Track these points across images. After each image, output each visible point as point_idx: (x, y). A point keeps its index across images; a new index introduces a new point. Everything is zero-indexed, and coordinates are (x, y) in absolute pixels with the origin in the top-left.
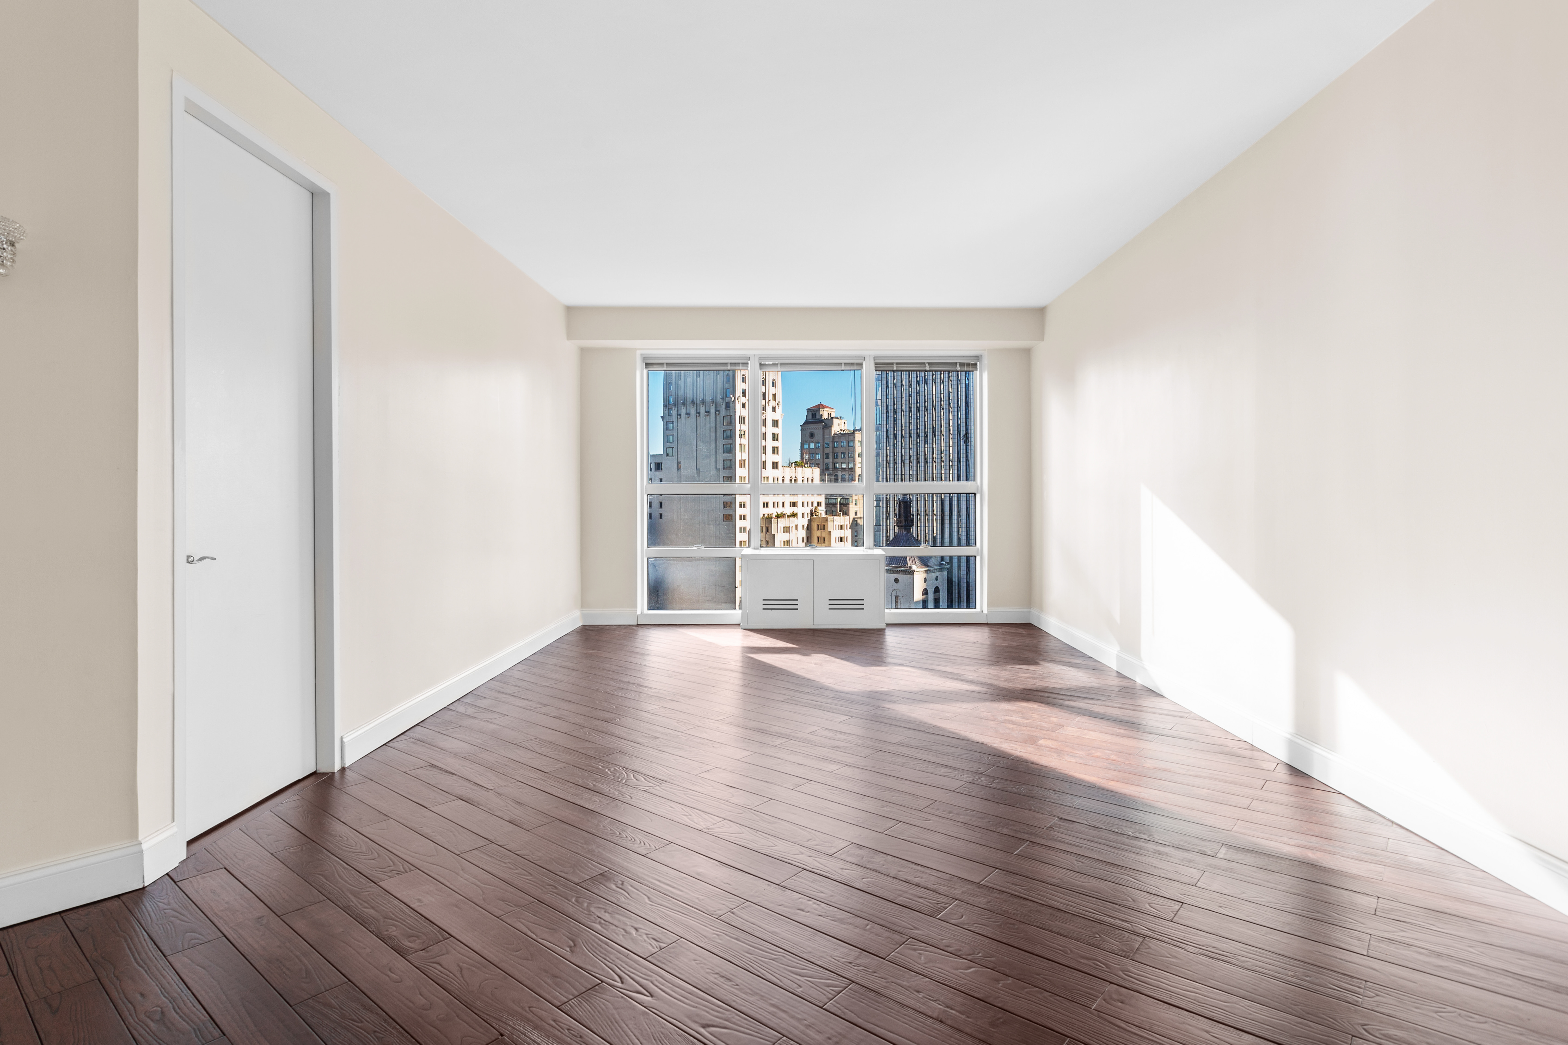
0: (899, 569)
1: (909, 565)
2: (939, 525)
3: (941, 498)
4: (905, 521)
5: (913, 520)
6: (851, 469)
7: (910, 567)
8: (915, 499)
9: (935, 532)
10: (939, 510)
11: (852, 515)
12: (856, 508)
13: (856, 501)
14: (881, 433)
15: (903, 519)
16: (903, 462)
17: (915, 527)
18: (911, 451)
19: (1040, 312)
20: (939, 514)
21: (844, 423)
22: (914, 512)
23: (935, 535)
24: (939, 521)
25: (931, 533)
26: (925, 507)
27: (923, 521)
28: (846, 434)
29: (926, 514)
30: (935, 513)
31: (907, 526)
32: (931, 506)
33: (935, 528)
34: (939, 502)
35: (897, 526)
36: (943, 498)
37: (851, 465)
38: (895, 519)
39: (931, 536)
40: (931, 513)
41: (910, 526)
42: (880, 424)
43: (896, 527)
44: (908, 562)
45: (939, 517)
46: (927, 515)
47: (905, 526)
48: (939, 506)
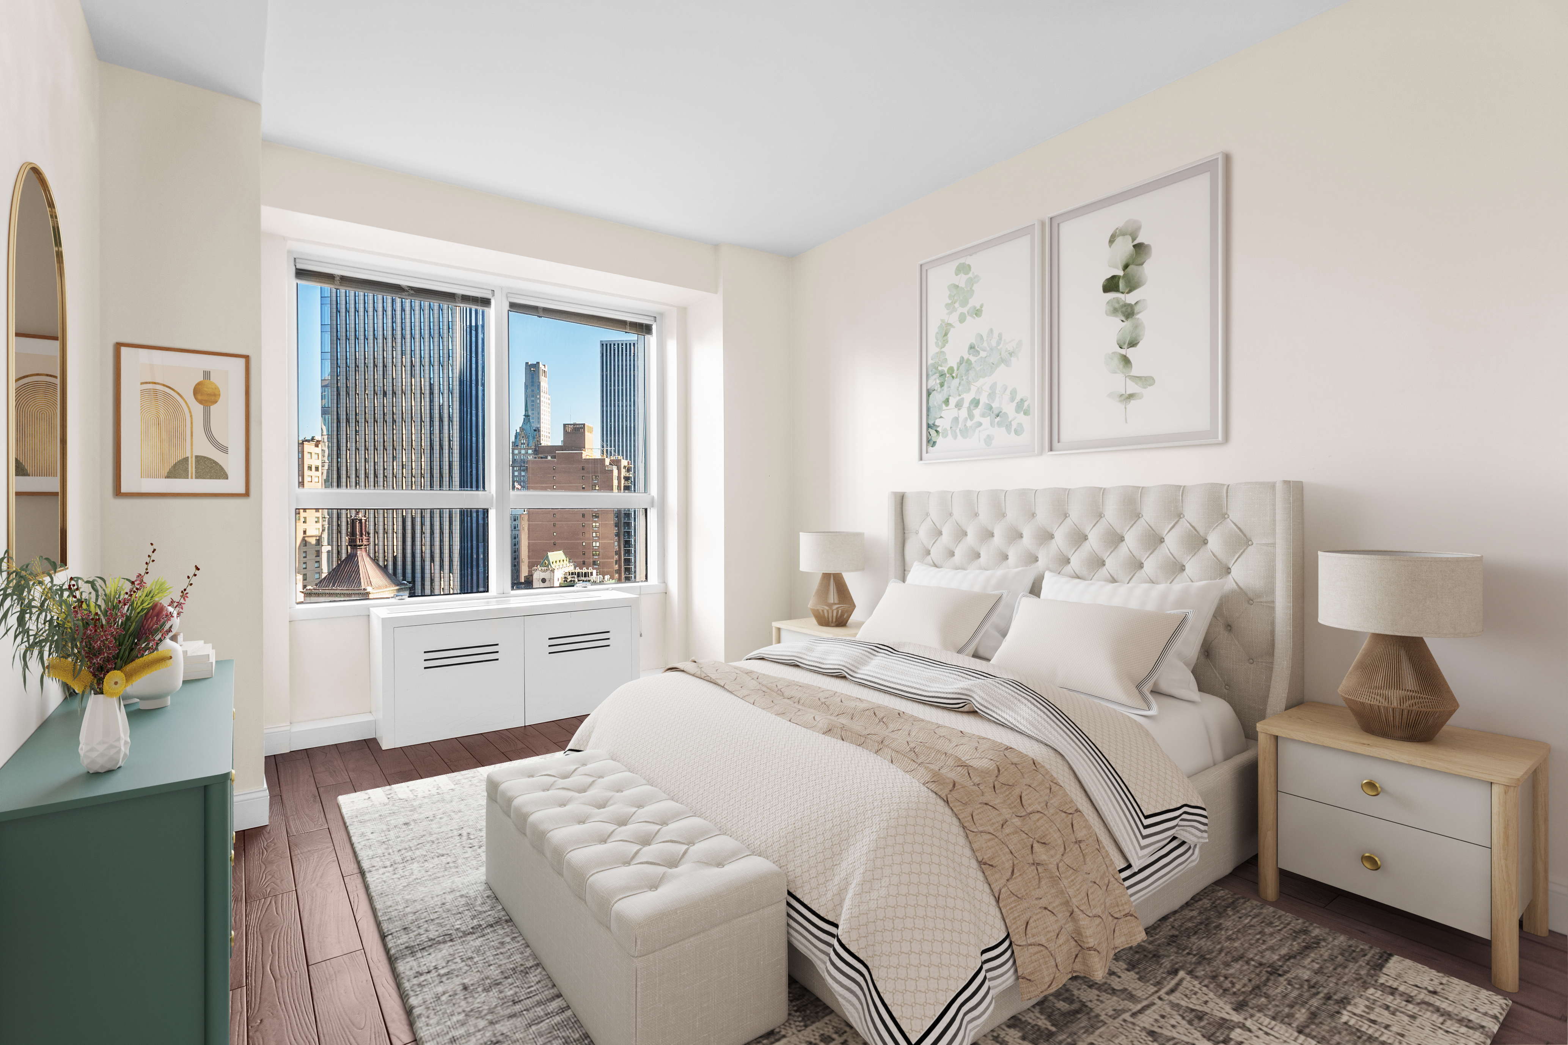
0: (351, 592)
1: (363, 587)
2: (400, 543)
3: (403, 516)
7: (364, 589)
9: (395, 551)
10: (400, 527)
12: (304, 526)
13: (305, 518)
20: (400, 531)
23: (395, 554)
24: (400, 539)
25: (390, 551)
26: (384, 524)
27: (390, 539)
29: (385, 532)
30: (395, 530)
32: (391, 523)
33: (395, 547)
34: (400, 519)
36: (404, 514)
39: (390, 555)
40: (390, 531)
43: (349, 547)
44: (362, 583)
45: (400, 535)
46: (387, 533)
48: (400, 523)
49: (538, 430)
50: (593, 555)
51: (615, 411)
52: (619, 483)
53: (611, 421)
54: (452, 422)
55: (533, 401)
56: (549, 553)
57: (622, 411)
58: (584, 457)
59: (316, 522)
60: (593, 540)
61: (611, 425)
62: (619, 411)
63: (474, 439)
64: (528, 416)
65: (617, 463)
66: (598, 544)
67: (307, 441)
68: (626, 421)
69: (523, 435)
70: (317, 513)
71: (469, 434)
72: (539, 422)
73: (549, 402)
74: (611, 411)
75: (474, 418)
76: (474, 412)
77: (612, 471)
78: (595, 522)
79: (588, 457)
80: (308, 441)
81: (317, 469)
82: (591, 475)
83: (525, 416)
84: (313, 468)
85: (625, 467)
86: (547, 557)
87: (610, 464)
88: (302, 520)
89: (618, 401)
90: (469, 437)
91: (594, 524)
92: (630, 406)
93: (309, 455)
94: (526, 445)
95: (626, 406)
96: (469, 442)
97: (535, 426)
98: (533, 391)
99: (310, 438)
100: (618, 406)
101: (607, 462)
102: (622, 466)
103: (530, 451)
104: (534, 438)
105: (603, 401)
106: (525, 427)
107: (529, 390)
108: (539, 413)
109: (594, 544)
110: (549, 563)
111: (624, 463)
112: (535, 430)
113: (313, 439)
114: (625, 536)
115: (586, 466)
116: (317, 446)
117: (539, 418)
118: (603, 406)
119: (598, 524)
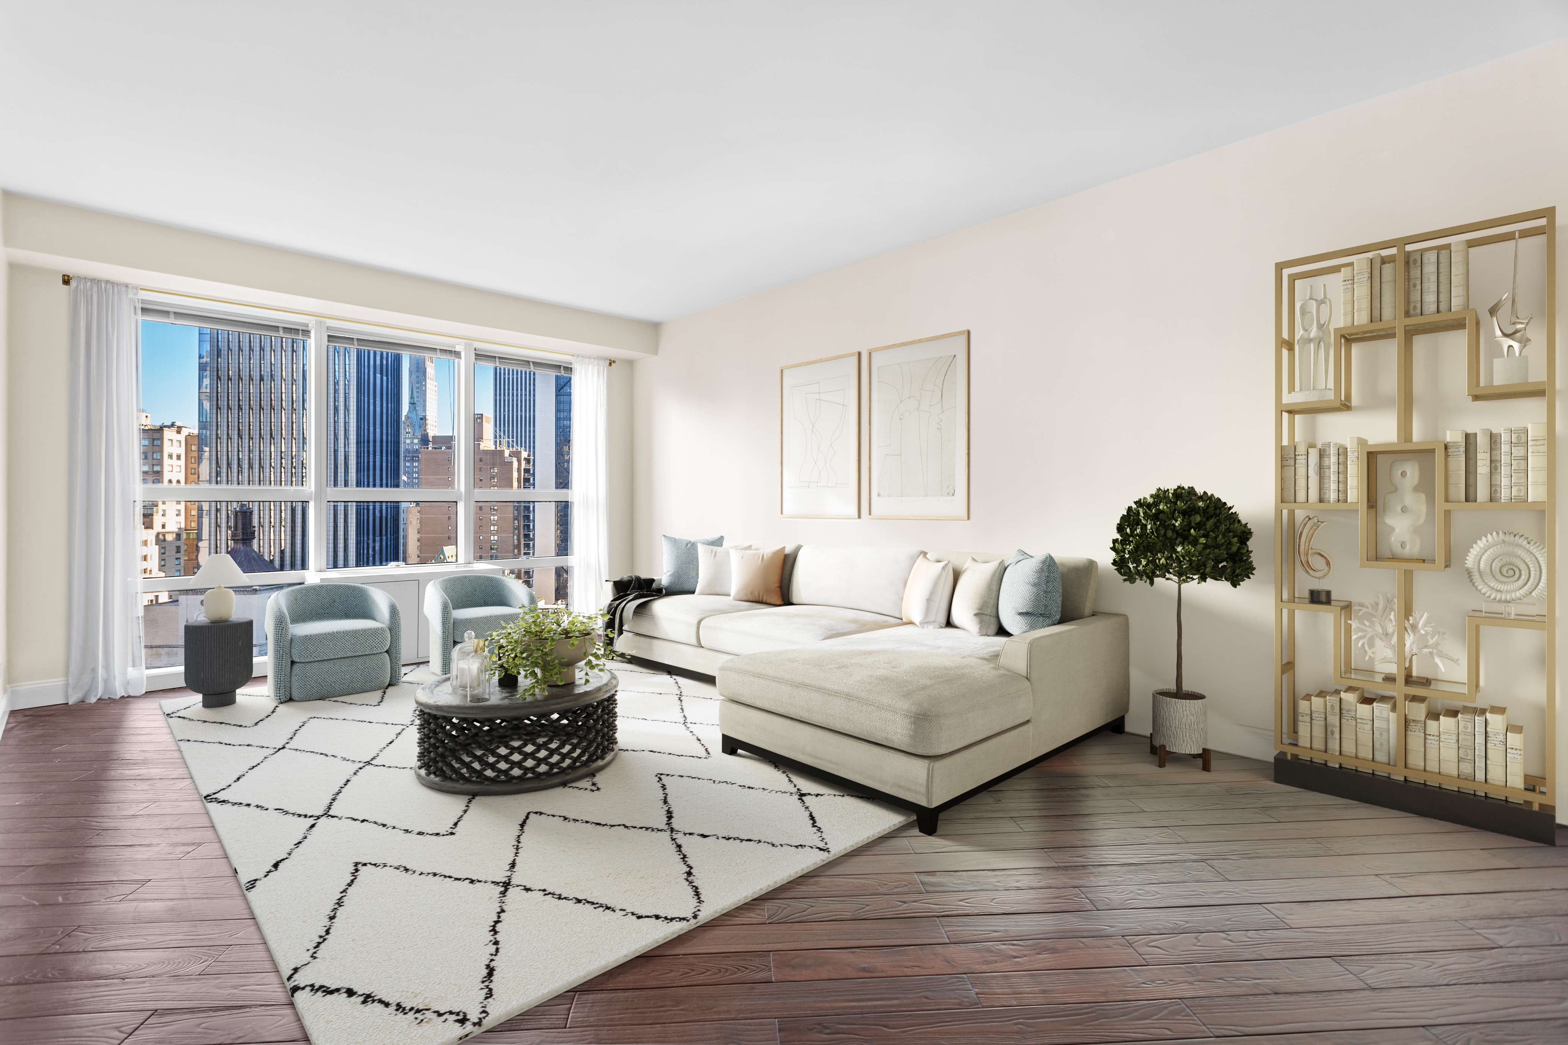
2: (289, 538)
3: (291, 508)
4: (243, 534)
5: (254, 533)
6: (158, 472)
8: (256, 509)
11: (157, 527)
12: (163, 519)
13: (164, 511)
14: (208, 433)
15: (240, 531)
16: (229, 465)
17: (255, 541)
18: (251, 455)
19: (654, 328)
21: (147, 417)
22: (255, 522)
23: (283, 548)
26: (260, 518)
27: (267, 533)
28: (149, 430)
31: (246, 540)
32: (267, 517)
33: (272, 542)
35: (232, 540)
36: (293, 507)
37: (157, 468)
38: (229, 532)
40: (267, 525)
41: (250, 540)
42: (208, 420)
45: (289, 529)
47: (243, 540)
49: (424, 419)
50: (491, 549)
51: (509, 400)
52: (519, 475)
53: (504, 411)
54: (348, 410)
55: (418, 388)
56: (444, 548)
57: (517, 400)
58: (482, 448)
59: (177, 515)
60: (491, 533)
61: (504, 415)
62: (513, 400)
63: (371, 429)
64: (414, 404)
65: (517, 454)
66: (496, 538)
67: (166, 426)
68: (521, 411)
69: (408, 424)
70: (178, 505)
71: (366, 424)
72: (425, 410)
73: (436, 389)
74: (504, 400)
75: (372, 408)
76: (371, 401)
77: (511, 463)
78: (494, 515)
79: (486, 449)
80: (169, 427)
81: (179, 457)
82: (489, 467)
83: (410, 403)
84: (175, 457)
85: (525, 459)
86: (443, 551)
87: (510, 455)
88: (161, 513)
89: (513, 390)
90: (366, 427)
91: (492, 517)
92: (526, 395)
93: (170, 442)
94: (412, 434)
95: (521, 395)
96: (366, 432)
97: (421, 414)
98: (418, 377)
99: (169, 424)
100: (513, 395)
101: (507, 454)
102: (523, 458)
103: (416, 441)
104: (420, 427)
105: (496, 390)
106: (410, 415)
107: (414, 376)
108: (425, 401)
109: (492, 538)
110: (445, 558)
111: (524, 454)
112: (421, 419)
113: (173, 425)
114: (524, 529)
115: (484, 457)
116: (179, 432)
117: (425, 406)
118: (496, 395)
119: (496, 518)
